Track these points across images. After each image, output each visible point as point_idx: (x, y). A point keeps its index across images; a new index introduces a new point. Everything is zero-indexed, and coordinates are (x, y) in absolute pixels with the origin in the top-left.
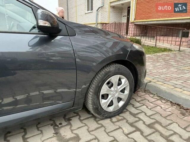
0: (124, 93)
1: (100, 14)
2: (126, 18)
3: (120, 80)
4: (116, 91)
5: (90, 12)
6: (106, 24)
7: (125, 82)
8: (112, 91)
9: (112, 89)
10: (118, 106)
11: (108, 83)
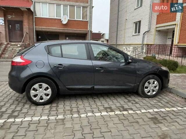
0: (156, 88)
1: (146, 36)
2: (171, 40)
3: (154, 82)
4: (152, 87)
5: (137, 35)
6: (151, 45)
7: (156, 83)
8: (150, 86)
9: (150, 85)
10: (152, 93)
11: (148, 82)
